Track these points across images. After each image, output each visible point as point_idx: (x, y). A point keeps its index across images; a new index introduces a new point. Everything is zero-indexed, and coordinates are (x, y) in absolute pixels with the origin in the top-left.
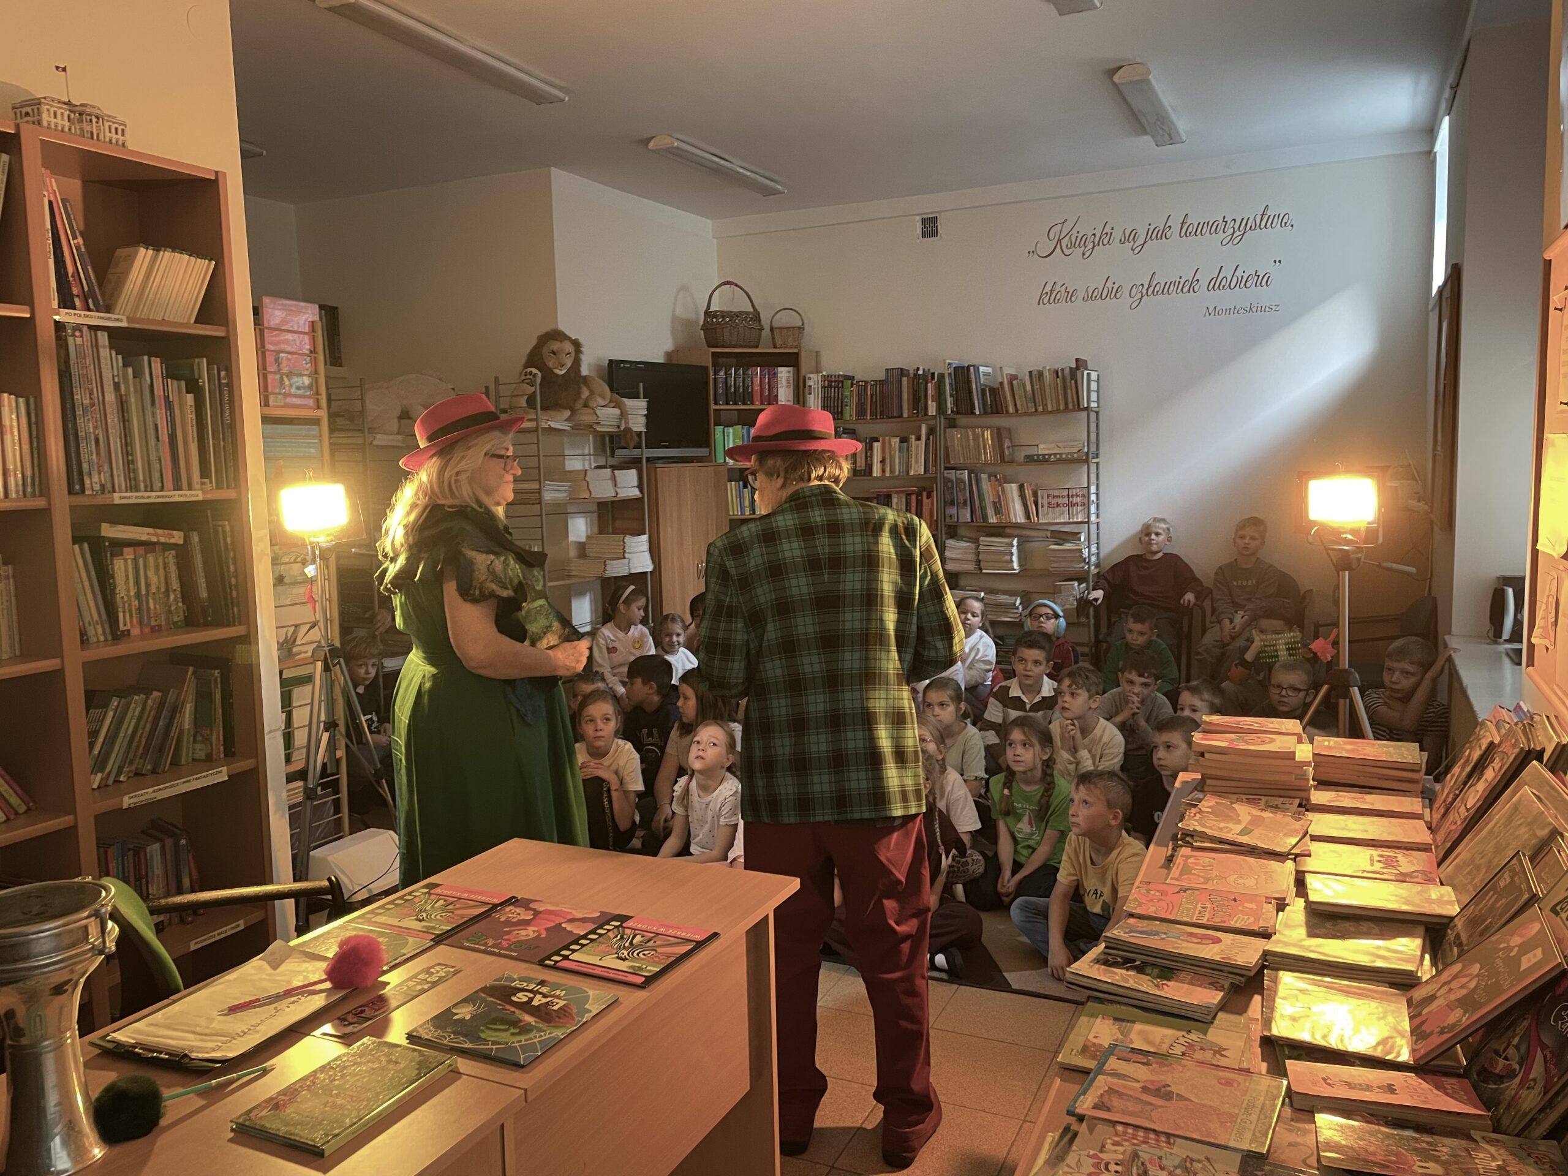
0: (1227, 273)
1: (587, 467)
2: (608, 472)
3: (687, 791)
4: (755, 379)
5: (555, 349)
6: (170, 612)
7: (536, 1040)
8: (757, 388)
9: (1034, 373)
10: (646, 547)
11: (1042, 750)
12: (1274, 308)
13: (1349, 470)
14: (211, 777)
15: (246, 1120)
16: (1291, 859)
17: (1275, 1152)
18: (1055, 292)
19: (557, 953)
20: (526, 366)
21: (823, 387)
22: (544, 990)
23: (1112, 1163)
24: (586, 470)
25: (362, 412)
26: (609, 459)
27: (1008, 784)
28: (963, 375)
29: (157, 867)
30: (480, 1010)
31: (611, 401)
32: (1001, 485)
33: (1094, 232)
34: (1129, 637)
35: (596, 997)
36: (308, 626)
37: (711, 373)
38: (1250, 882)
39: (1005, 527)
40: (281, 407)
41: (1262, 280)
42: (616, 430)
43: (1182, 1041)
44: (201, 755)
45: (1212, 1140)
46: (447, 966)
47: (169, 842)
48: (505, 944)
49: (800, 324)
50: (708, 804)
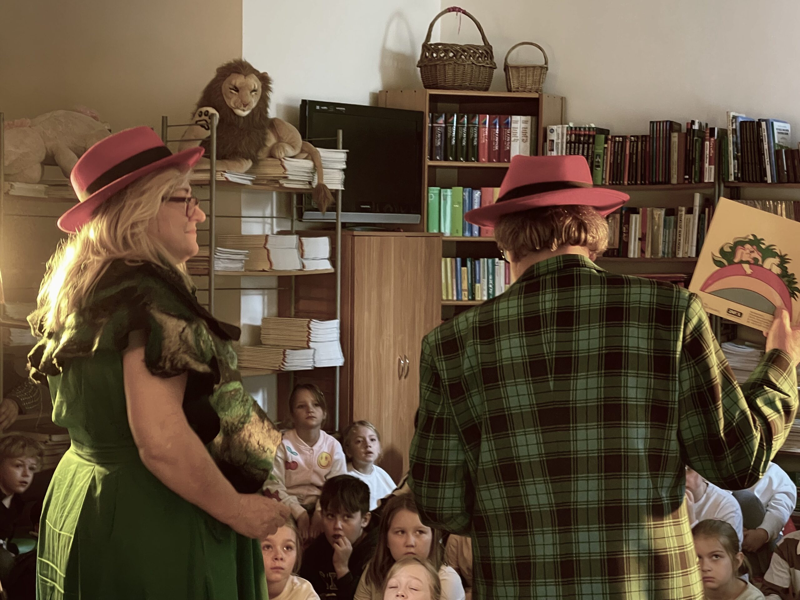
1: (268, 232)
2: (294, 239)
4: (482, 130)
5: (238, 85)
8: (484, 140)
10: (336, 335)
20: (202, 104)
21: (569, 142)
24: (267, 236)
26: (296, 223)
28: (751, 131)
31: (302, 151)
37: (428, 120)
42: (308, 187)
49: (542, 63)
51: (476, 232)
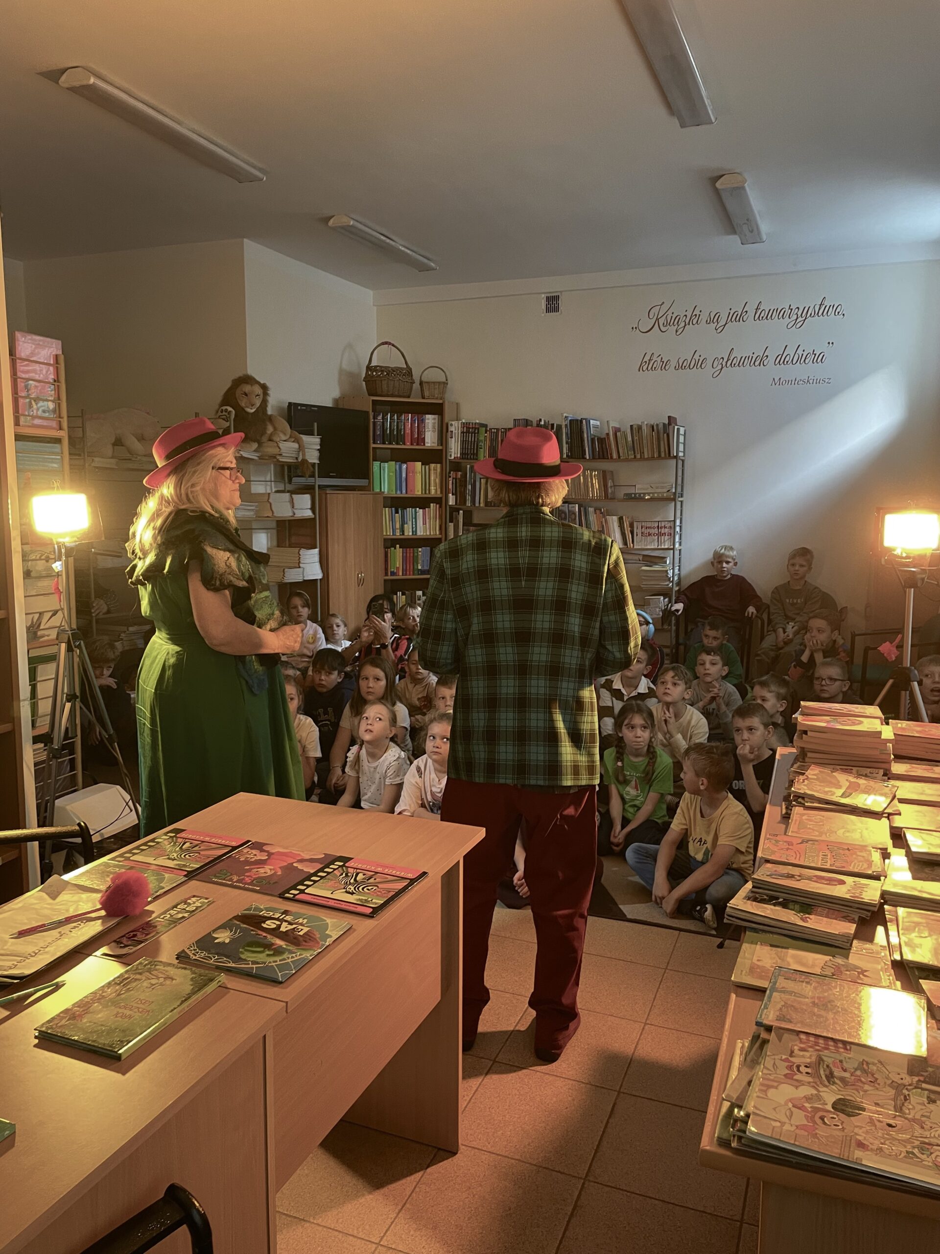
0: (790, 351)
1: (269, 491)
2: (287, 495)
3: (358, 758)
4: (406, 424)
5: (247, 391)
7: (289, 961)
8: (408, 431)
9: (634, 427)
10: (317, 558)
12: (827, 381)
13: (918, 507)
15: (47, 1029)
16: (886, 817)
17: (933, 1056)
18: (653, 362)
19: (294, 887)
20: (222, 404)
21: (463, 432)
22: (288, 918)
23: (803, 1065)
24: (269, 494)
26: (287, 485)
27: (620, 756)
28: (577, 426)
30: (237, 935)
31: (291, 437)
32: (604, 516)
33: (686, 313)
34: (705, 641)
35: (333, 924)
36: (51, 614)
37: (371, 417)
38: (857, 835)
40: (29, 426)
41: (818, 358)
42: (295, 461)
43: (829, 963)
46: (201, 897)
48: (248, 880)
49: (444, 380)
50: (375, 768)
51: (404, 491)
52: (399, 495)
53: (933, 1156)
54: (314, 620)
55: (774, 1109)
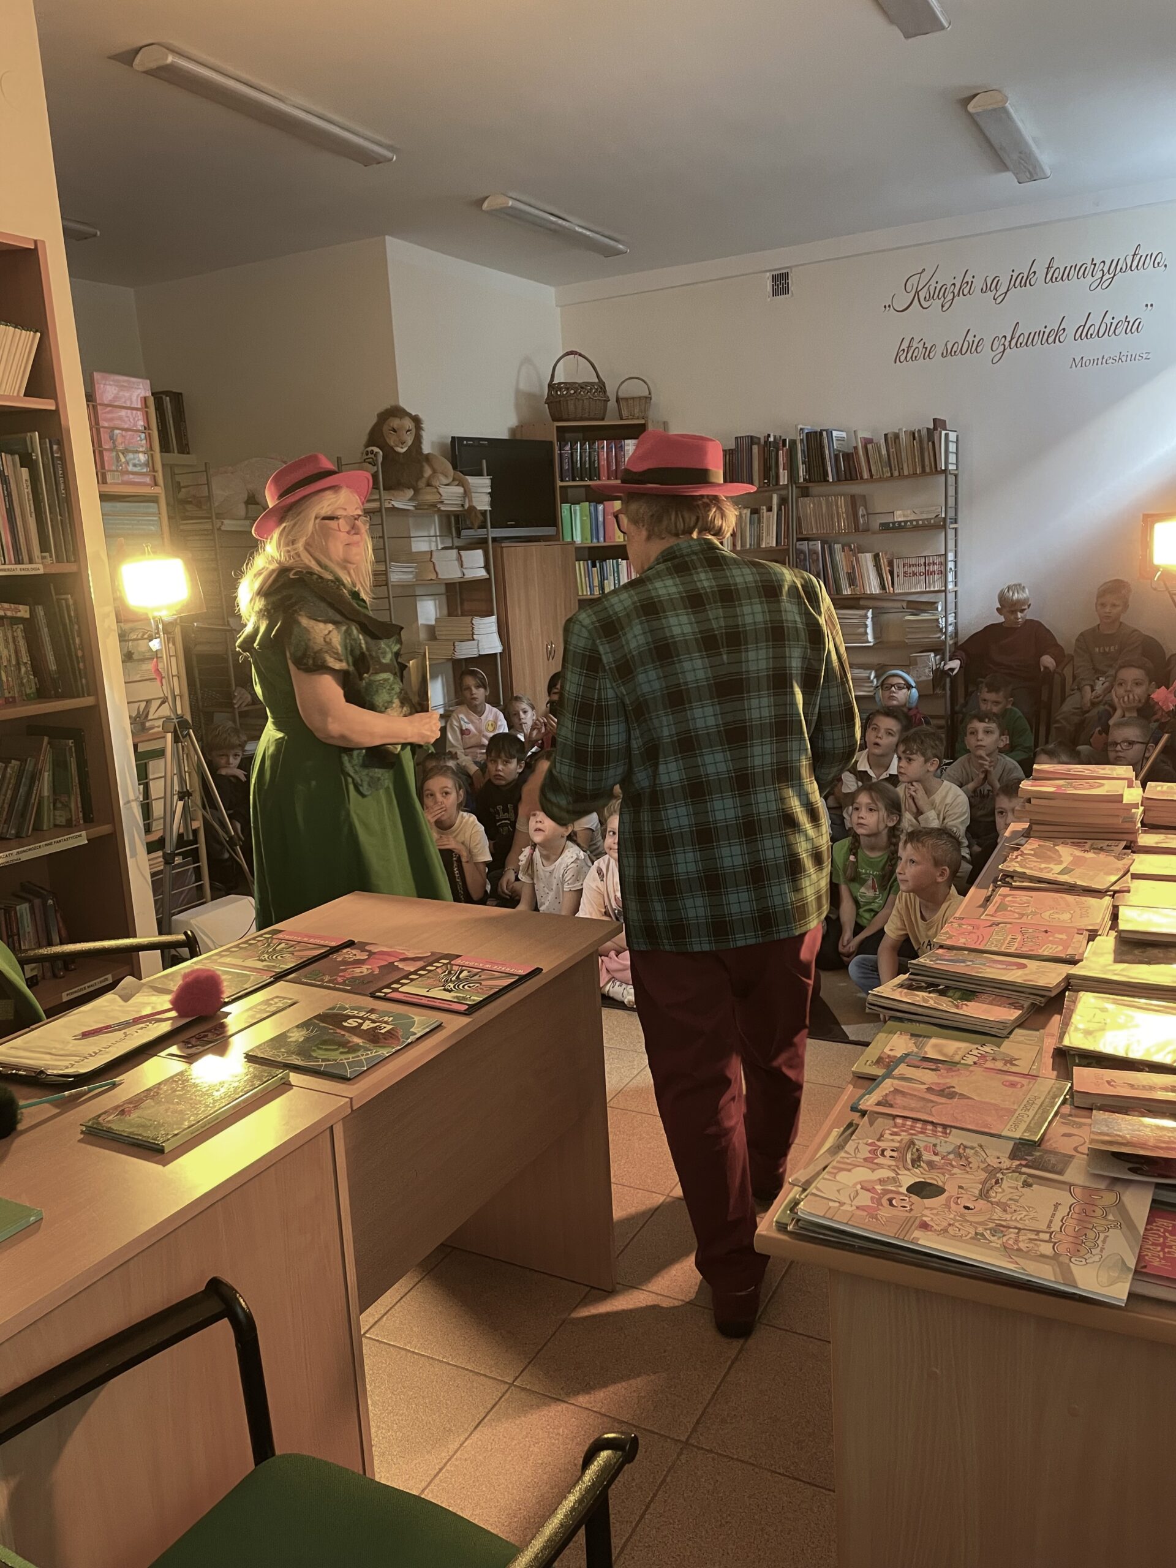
0: (1095, 320)
1: (433, 548)
2: (454, 553)
3: (531, 861)
4: (601, 453)
5: (395, 426)
6: (22, 684)
7: (362, 1058)
8: (604, 463)
9: (889, 436)
10: (495, 628)
11: (888, 816)
12: (1144, 356)
14: (71, 841)
15: (93, 1124)
16: (1109, 895)
17: (1049, 1140)
18: (913, 349)
19: (388, 986)
20: (368, 445)
22: (373, 1017)
23: (889, 1149)
24: (432, 552)
25: (209, 498)
26: (456, 540)
27: (854, 850)
28: (815, 440)
29: (28, 926)
30: (313, 1034)
31: (454, 480)
32: (855, 555)
33: (954, 282)
34: (983, 707)
35: (420, 1022)
36: (159, 701)
37: (557, 448)
38: (1066, 916)
39: (859, 599)
40: (119, 484)
41: (1133, 326)
42: (461, 509)
43: (975, 1052)
44: (61, 820)
45: (986, 1130)
46: (285, 998)
47: (37, 902)
48: (340, 980)
49: (646, 394)
50: (551, 873)
51: (602, 539)
52: (595, 543)
53: (1005, 1239)
54: (495, 703)
55: (838, 1191)
